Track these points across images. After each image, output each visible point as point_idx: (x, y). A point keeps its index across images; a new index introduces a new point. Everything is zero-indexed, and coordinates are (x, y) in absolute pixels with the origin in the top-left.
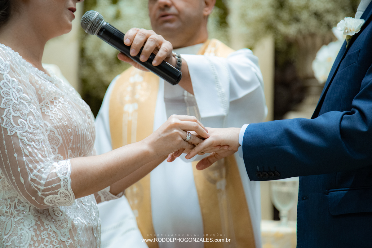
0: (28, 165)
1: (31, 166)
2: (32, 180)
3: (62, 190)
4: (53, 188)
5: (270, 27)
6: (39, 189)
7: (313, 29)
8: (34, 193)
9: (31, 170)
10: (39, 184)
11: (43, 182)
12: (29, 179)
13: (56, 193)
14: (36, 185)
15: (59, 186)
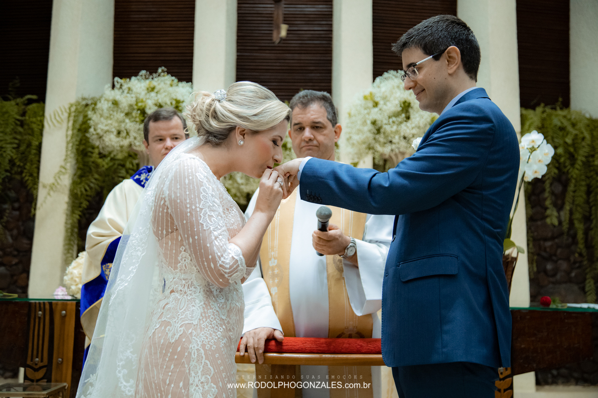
0: (217, 253)
1: (219, 254)
2: (221, 266)
3: (240, 267)
4: (235, 269)
5: (370, 148)
6: (225, 273)
7: (402, 150)
8: (222, 276)
9: (219, 258)
10: (226, 268)
11: (228, 266)
12: (218, 265)
13: (237, 272)
14: (223, 270)
15: (238, 266)
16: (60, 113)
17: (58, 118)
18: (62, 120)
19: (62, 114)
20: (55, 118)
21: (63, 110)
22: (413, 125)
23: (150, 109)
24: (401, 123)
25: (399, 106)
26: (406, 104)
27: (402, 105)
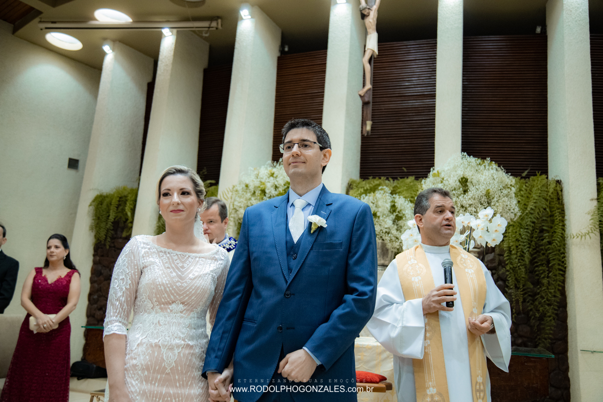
16: (227, 192)
17: (225, 197)
18: (228, 198)
19: (228, 193)
20: (224, 197)
21: (229, 190)
22: (469, 197)
24: (460, 195)
25: (457, 181)
26: (464, 180)
27: (461, 180)
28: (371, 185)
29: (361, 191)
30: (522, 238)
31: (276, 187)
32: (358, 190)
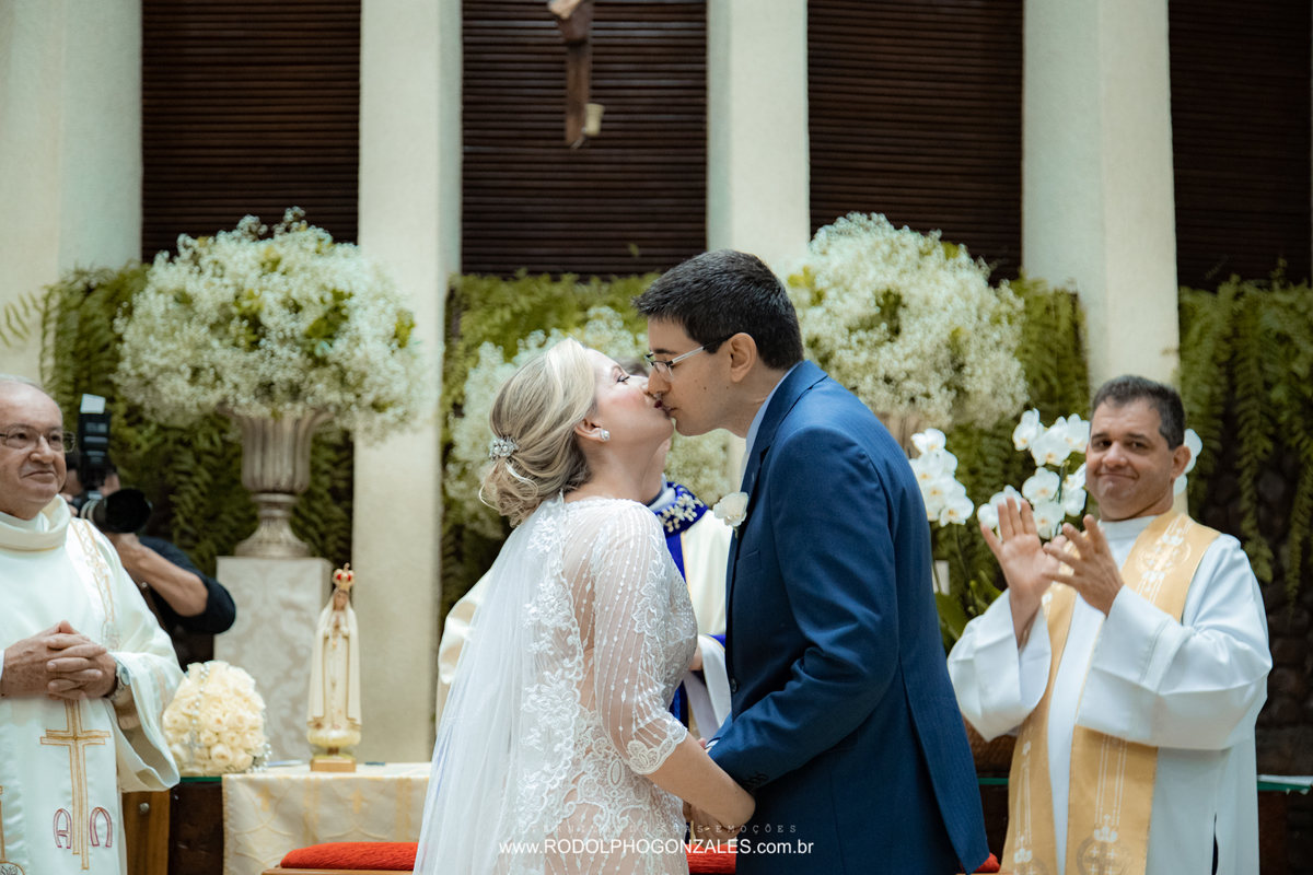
7: (881, 408)
16: (21, 311)
17: (15, 324)
18: (27, 330)
19: (28, 313)
21: (30, 304)
22: (908, 350)
23: (270, 314)
24: (879, 344)
25: (873, 303)
26: (892, 299)
27: (882, 301)
28: (535, 300)
29: (502, 318)
30: (986, 465)
31: (296, 308)
32: (491, 313)
